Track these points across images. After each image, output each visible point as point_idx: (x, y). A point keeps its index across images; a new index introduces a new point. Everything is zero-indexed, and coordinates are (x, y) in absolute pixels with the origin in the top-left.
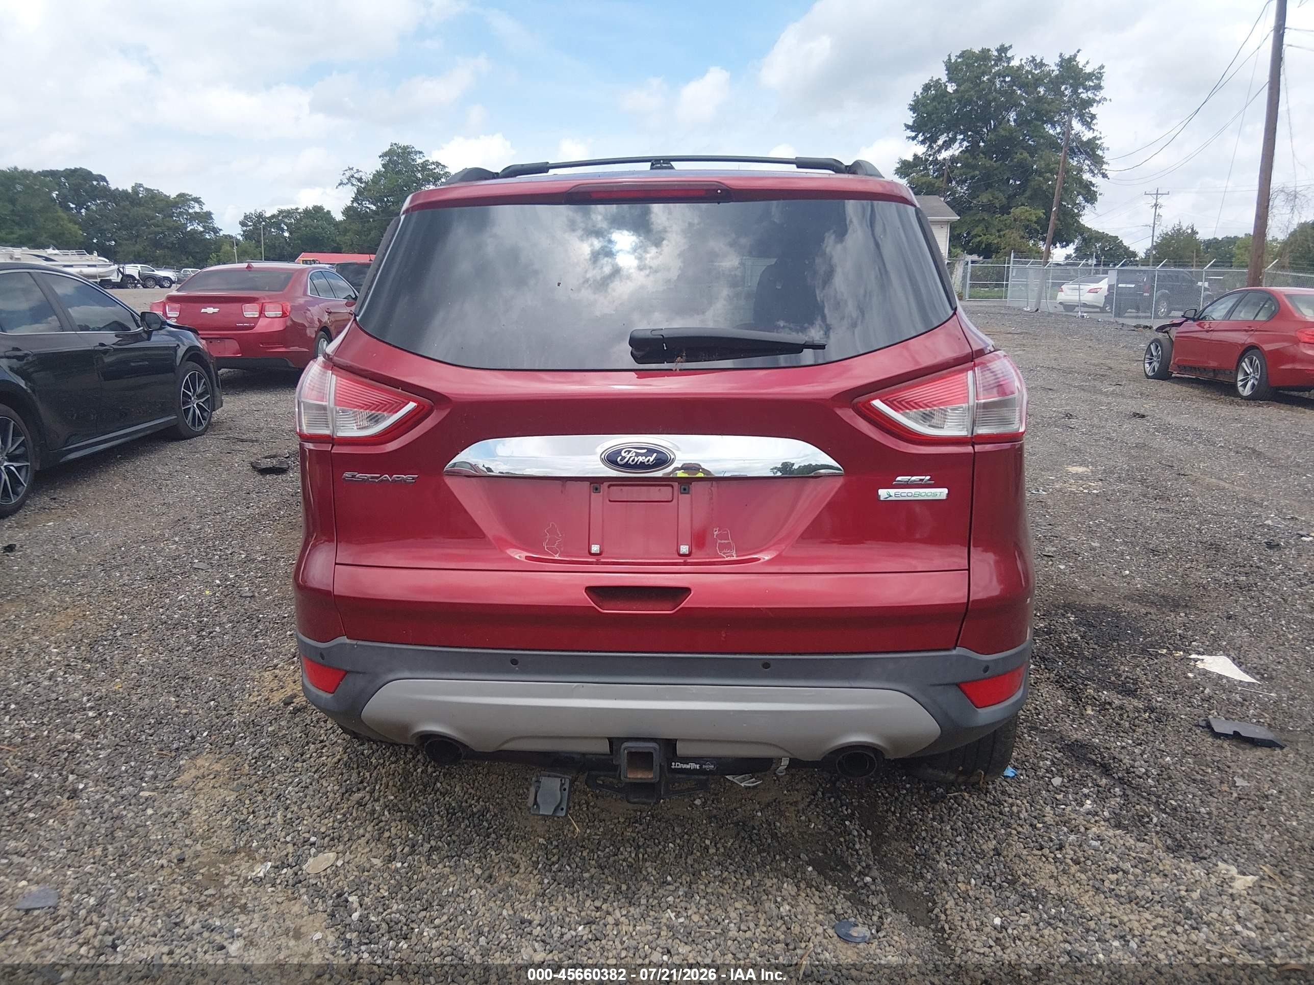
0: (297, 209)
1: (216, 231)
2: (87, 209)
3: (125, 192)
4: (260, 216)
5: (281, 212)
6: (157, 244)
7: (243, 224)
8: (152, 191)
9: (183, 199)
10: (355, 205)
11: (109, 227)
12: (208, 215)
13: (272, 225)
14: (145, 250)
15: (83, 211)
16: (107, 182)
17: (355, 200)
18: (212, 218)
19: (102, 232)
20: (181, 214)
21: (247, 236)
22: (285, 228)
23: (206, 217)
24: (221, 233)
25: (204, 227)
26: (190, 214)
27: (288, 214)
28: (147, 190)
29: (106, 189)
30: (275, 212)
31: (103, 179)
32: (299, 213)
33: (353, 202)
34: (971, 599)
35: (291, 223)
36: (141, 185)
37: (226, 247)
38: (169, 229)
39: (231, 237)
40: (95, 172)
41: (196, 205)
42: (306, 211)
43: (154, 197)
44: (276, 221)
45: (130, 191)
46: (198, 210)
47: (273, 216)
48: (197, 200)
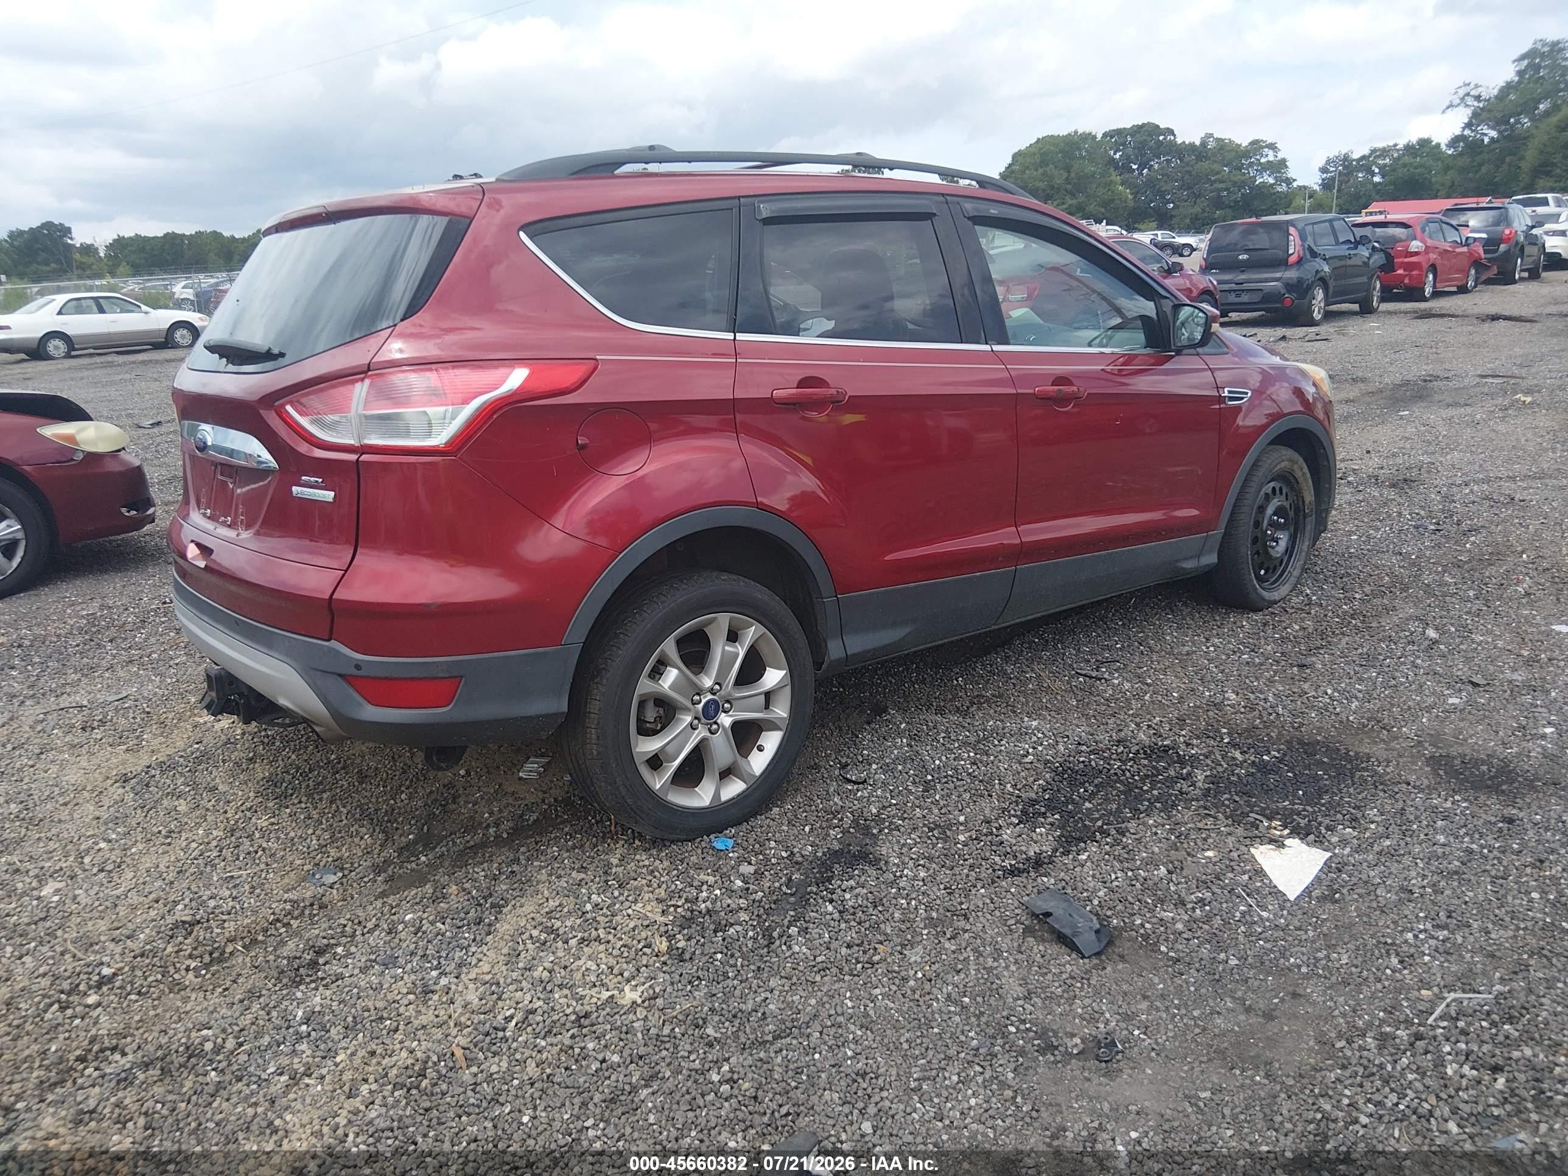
0: (1396, 145)
1: (1289, 181)
2: (1150, 168)
3: (1192, 145)
4: (1346, 158)
5: (1373, 151)
6: (1218, 203)
7: (1324, 170)
8: (1223, 140)
9: (1257, 146)
10: (1467, 132)
11: (1168, 187)
12: (1283, 164)
13: (1360, 168)
14: (1203, 211)
15: (1145, 171)
16: (1174, 135)
17: (1468, 125)
18: (1286, 167)
19: (1162, 194)
20: (1251, 164)
21: (1326, 185)
22: (1377, 170)
23: (1280, 165)
24: (1295, 184)
25: (1276, 178)
26: (1260, 164)
27: (1384, 152)
28: (1218, 140)
29: (1173, 144)
30: (1366, 152)
31: (1171, 132)
32: (1398, 150)
33: (1464, 129)
34: (334, 597)
35: (1385, 165)
36: (1211, 135)
37: (1298, 201)
38: (1235, 183)
39: (1305, 187)
40: (1162, 126)
41: (1271, 153)
42: (1409, 148)
43: (1223, 146)
44: (1365, 164)
45: (1198, 143)
46: (1271, 158)
47: (1363, 157)
48: (1272, 147)
